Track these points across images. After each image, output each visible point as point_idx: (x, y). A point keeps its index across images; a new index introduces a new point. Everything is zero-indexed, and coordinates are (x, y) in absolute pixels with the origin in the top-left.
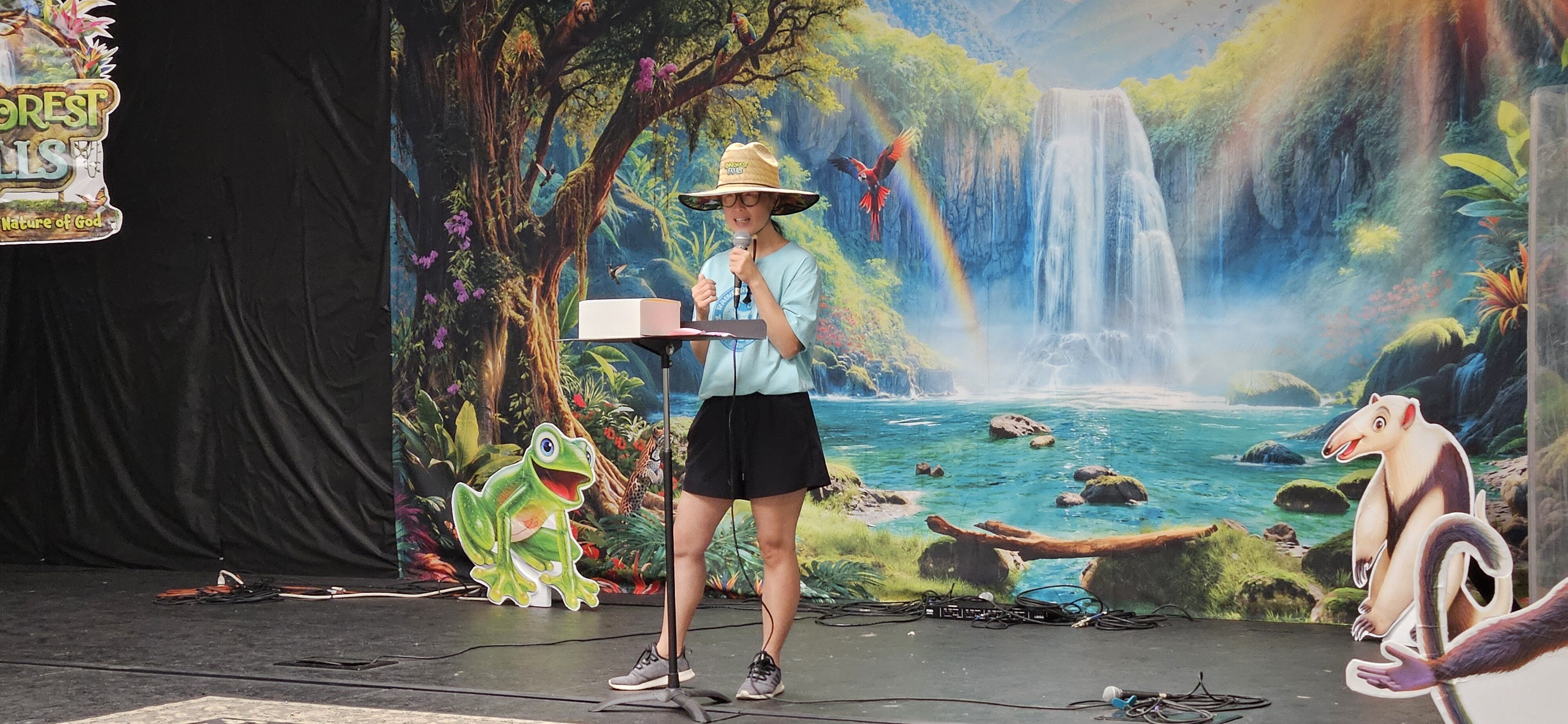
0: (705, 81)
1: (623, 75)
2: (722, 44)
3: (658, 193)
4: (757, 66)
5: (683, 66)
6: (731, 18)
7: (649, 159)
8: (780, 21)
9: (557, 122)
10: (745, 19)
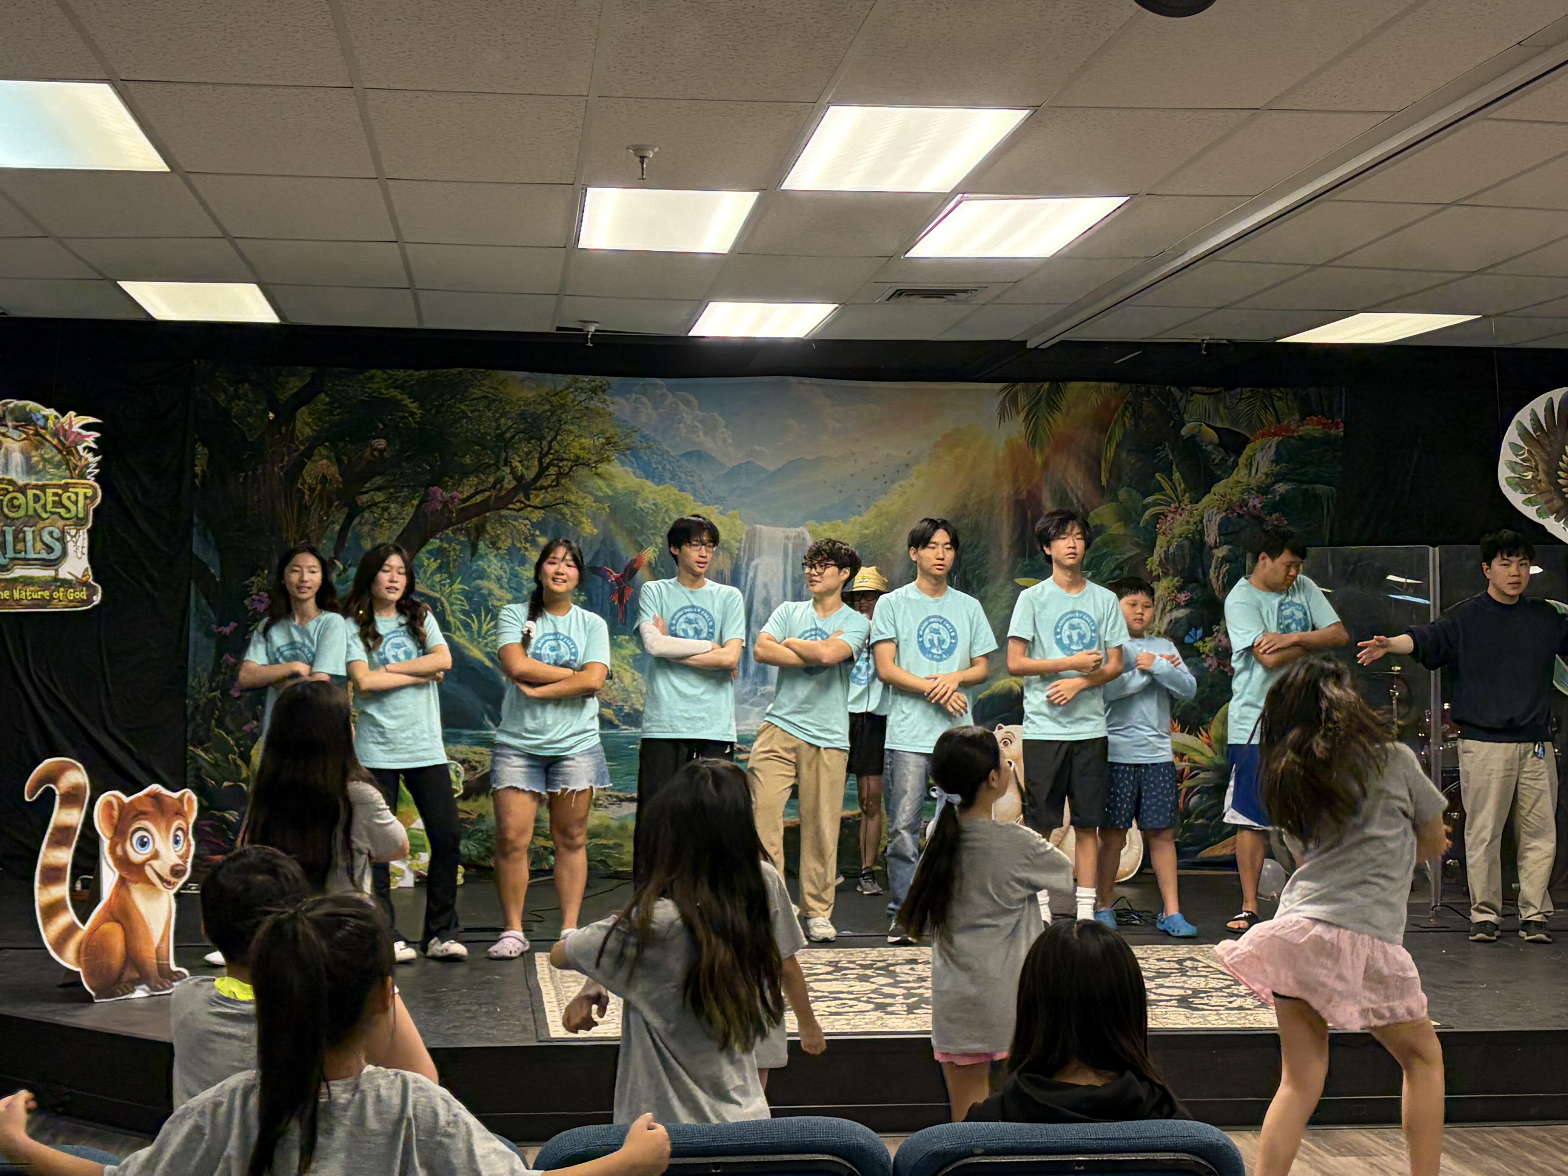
0: (484, 507)
1: (414, 498)
2: (500, 480)
3: (444, 585)
4: (529, 499)
5: (466, 495)
6: (507, 462)
7: (435, 560)
8: (547, 467)
9: (354, 528)
10: (518, 464)
